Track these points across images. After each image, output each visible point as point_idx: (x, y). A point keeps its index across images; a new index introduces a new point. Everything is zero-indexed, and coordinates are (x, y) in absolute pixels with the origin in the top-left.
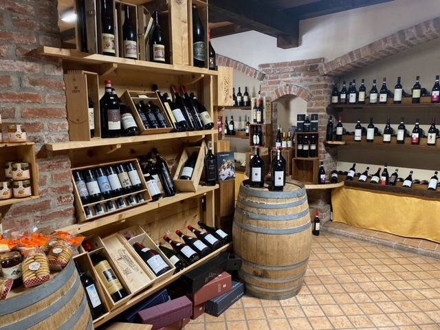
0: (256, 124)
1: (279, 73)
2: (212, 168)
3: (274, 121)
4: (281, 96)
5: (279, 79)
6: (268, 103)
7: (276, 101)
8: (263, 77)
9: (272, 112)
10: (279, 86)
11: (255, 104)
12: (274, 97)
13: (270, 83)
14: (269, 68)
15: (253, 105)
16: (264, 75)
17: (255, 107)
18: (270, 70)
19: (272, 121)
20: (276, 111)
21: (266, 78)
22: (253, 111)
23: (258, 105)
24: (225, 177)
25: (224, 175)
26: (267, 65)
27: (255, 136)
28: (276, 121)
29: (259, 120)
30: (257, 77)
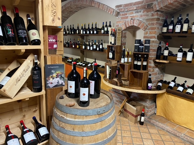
0: (111, 45)
1: (127, 11)
2: (36, 78)
3: (123, 44)
4: (128, 26)
5: (128, 15)
6: (119, 31)
7: (125, 30)
8: (118, 14)
9: (122, 37)
10: (127, 20)
11: (112, 32)
14: (122, 8)
18: (122, 9)
22: (110, 36)
24: (54, 85)
25: (52, 83)
26: (120, 6)
27: (110, 53)
29: (113, 43)
30: (114, 14)
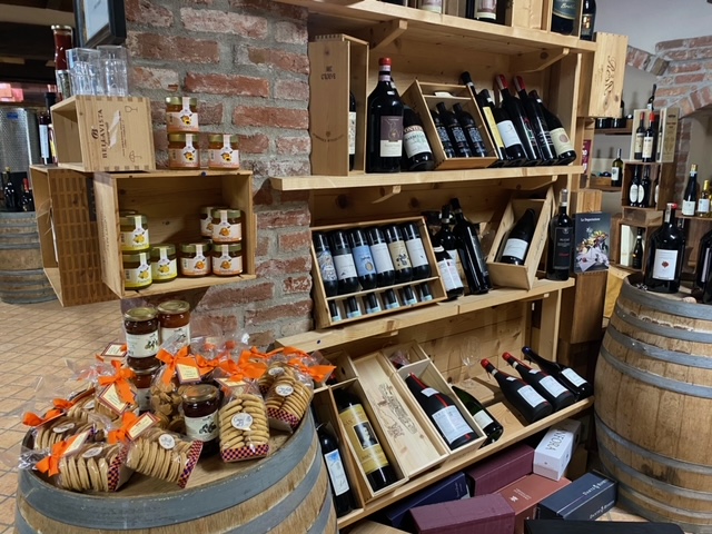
0: (638, 162)
1: (704, 58)
2: (565, 245)
3: (680, 158)
4: (703, 104)
5: (703, 71)
6: (672, 120)
7: (690, 116)
8: (664, 67)
9: (678, 139)
10: (699, 85)
11: (642, 122)
12: (688, 108)
13: (678, 80)
14: (682, 49)
15: (636, 125)
16: (668, 63)
17: (641, 129)
18: (683, 53)
19: (675, 158)
20: (687, 136)
21: (671, 70)
22: (635, 137)
23: (647, 125)
24: (589, 265)
25: (585, 261)
26: (678, 43)
27: (634, 187)
28: (684, 158)
29: (647, 154)
30: (649, 69)
